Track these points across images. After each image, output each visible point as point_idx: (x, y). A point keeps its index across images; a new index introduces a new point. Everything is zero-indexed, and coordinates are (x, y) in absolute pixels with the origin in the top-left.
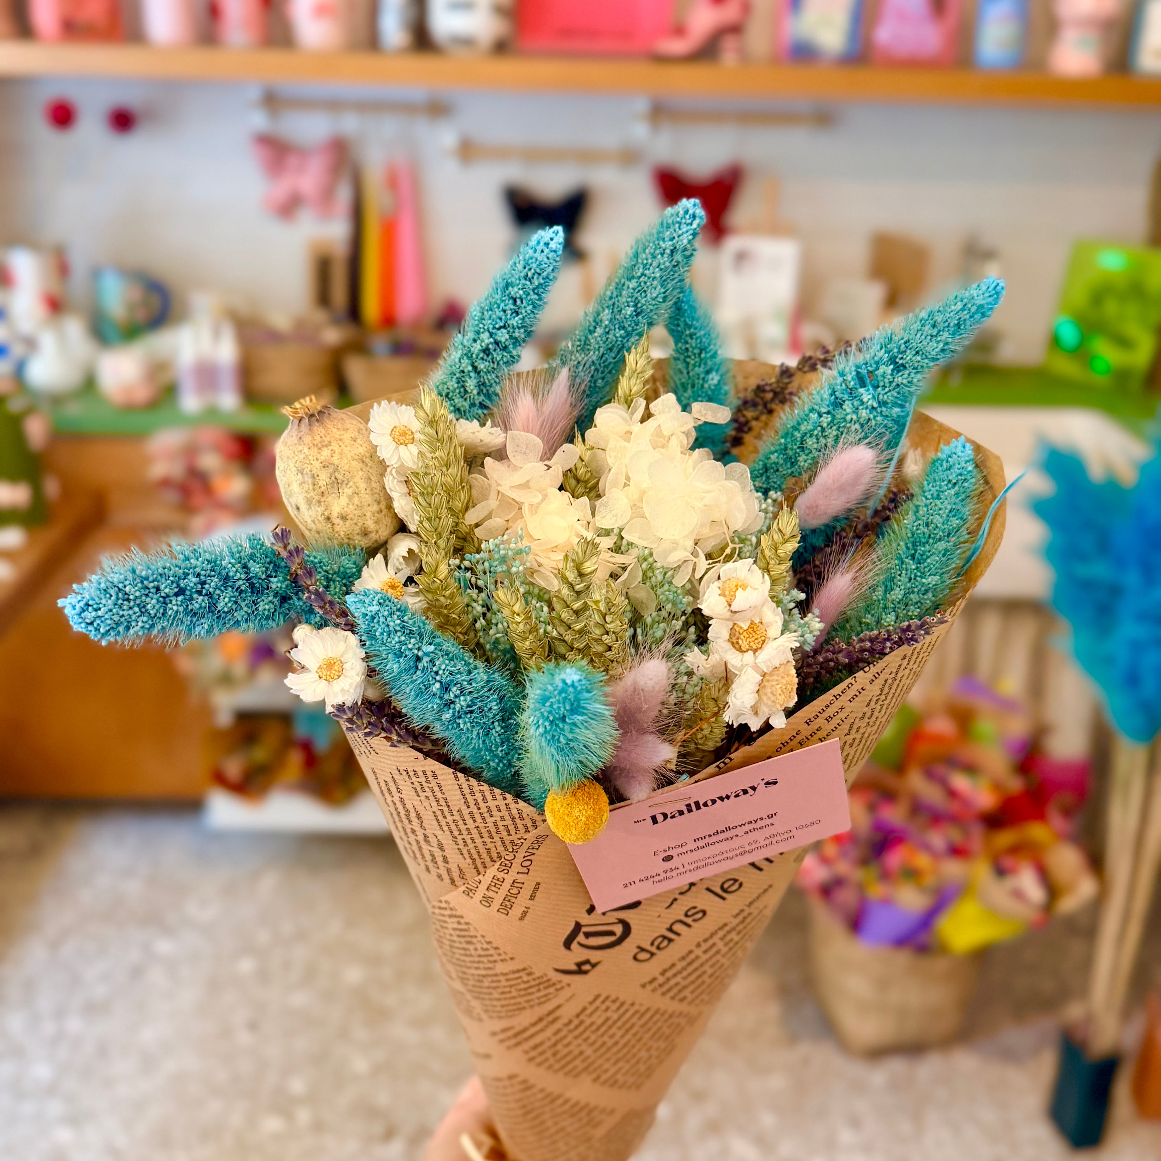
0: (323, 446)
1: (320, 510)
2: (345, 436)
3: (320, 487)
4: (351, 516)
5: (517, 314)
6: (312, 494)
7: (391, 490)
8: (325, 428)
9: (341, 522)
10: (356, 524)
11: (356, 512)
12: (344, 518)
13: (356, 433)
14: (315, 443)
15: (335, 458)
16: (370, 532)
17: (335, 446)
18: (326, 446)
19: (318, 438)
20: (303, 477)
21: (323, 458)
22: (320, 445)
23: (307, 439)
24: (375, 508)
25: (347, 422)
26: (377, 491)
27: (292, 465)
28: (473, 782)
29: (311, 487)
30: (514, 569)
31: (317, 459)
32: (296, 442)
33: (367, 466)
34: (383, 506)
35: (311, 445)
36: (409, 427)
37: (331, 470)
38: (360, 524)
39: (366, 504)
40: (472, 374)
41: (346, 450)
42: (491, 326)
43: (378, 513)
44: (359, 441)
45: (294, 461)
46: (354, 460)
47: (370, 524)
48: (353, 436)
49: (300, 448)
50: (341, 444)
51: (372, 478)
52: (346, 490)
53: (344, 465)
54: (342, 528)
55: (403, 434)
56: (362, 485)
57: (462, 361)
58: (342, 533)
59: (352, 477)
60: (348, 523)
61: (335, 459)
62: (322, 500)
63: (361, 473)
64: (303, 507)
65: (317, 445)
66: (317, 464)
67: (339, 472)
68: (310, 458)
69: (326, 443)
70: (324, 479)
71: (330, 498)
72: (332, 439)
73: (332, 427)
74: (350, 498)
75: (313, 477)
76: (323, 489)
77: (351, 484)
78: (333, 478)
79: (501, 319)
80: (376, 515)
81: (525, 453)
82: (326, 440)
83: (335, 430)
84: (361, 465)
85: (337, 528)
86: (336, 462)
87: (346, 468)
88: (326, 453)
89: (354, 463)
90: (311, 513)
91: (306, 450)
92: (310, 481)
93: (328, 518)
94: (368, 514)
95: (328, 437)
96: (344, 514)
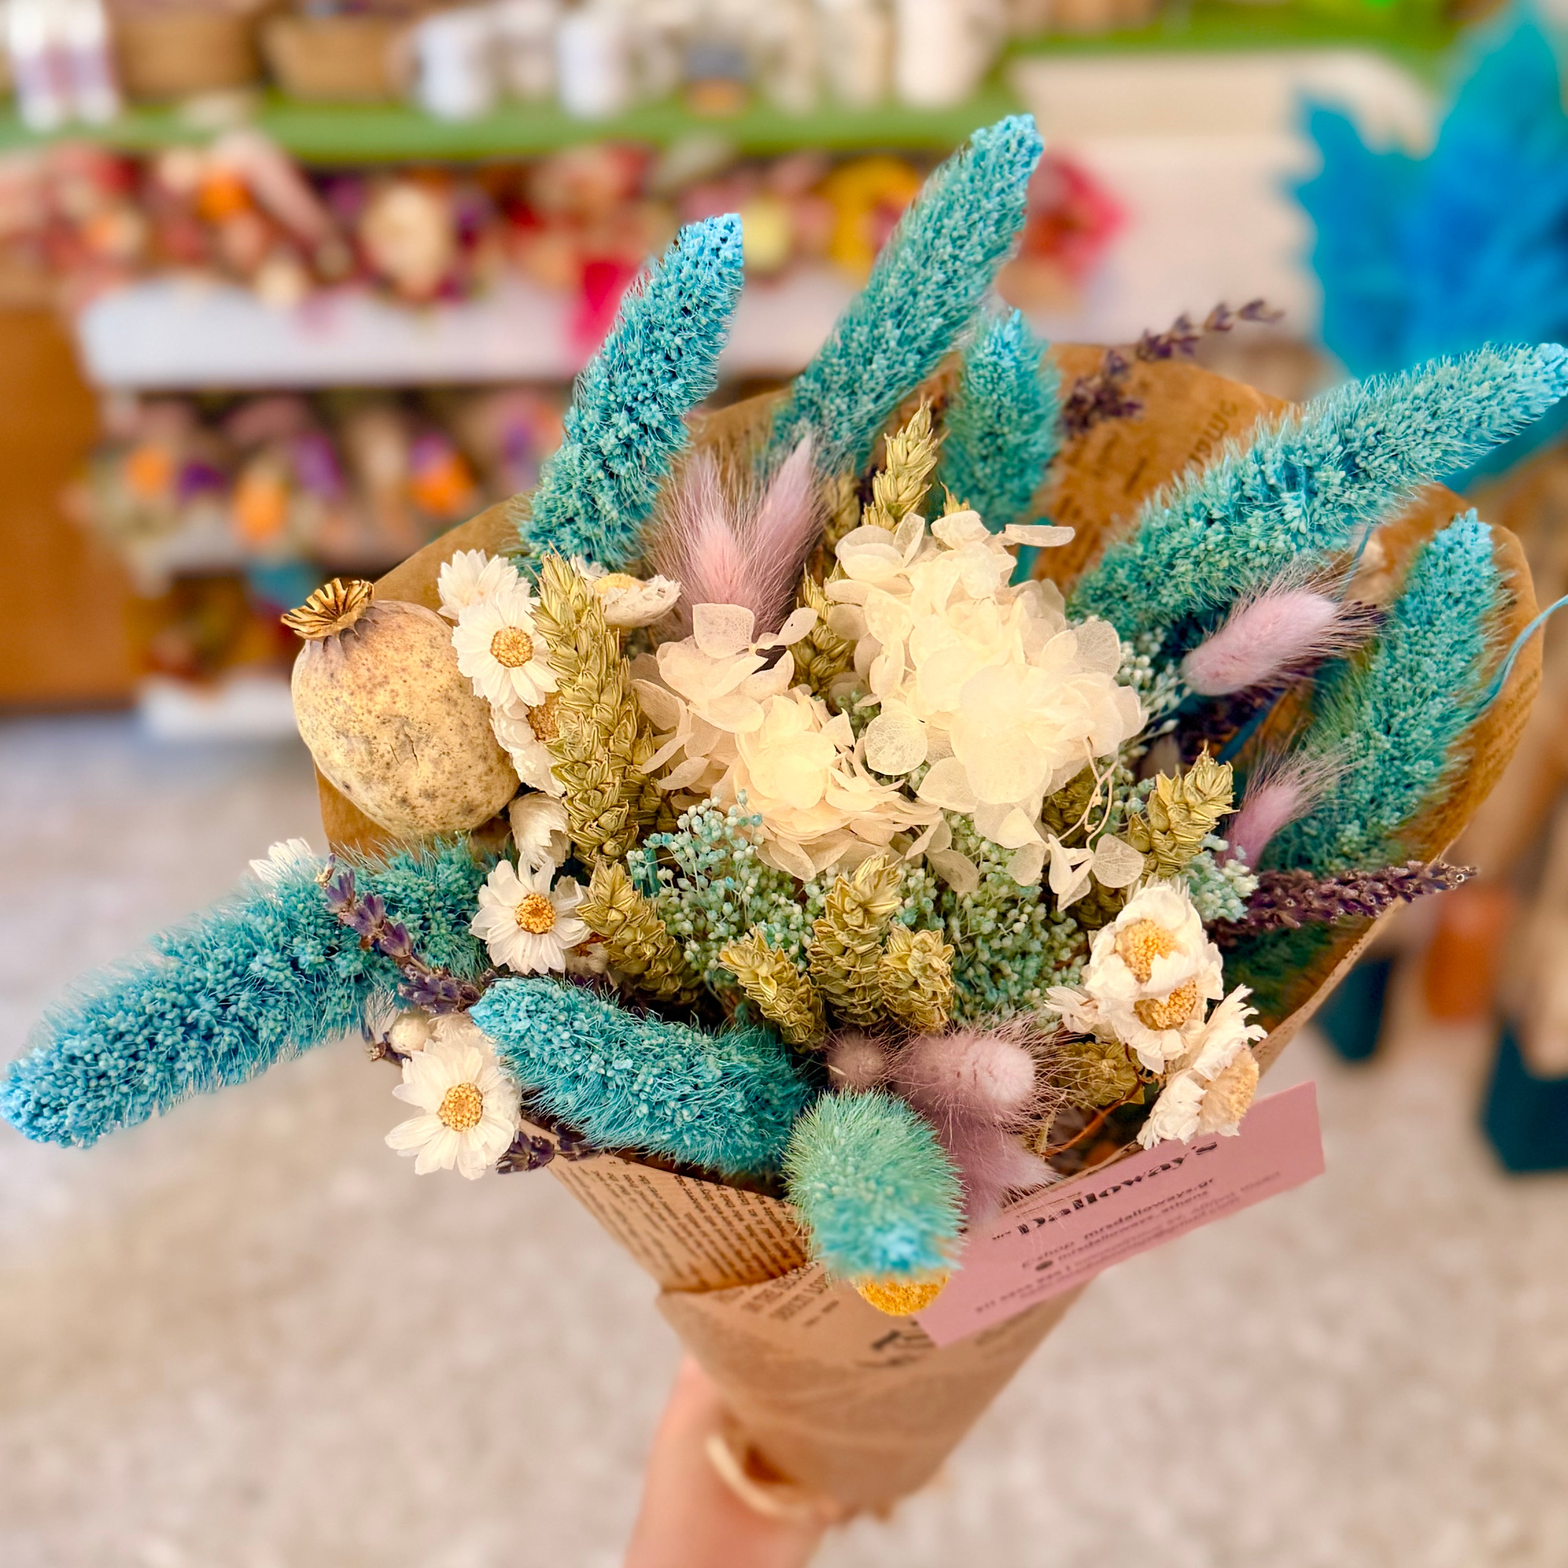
0: (374, 686)
1: (387, 790)
2: (410, 661)
3: (382, 756)
4: (444, 790)
5: (674, 376)
6: (370, 768)
7: (507, 742)
8: (372, 650)
9: (427, 803)
10: (453, 801)
11: (449, 784)
12: (431, 796)
13: (428, 650)
14: (359, 682)
15: (398, 705)
16: (478, 806)
17: (395, 683)
18: (381, 684)
19: (363, 671)
20: (350, 742)
21: (378, 708)
22: (369, 686)
23: (345, 676)
24: (481, 767)
25: (408, 630)
26: (480, 741)
27: (325, 723)
28: (709, 1186)
29: (366, 758)
30: (737, 855)
31: (370, 712)
32: (326, 682)
33: (456, 704)
34: (493, 761)
35: (353, 687)
36: (519, 627)
37: (398, 725)
38: (459, 800)
39: (465, 766)
40: (606, 483)
41: (417, 686)
42: (629, 398)
43: (486, 774)
44: (436, 664)
45: (328, 717)
46: (432, 701)
47: (475, 793)
48: (424, 658)
49: (336, 693)
50: (406, 677)
51: (467, 722)
52: (427, 751)
53: (418, 713)
54: (429, 811)
55: (514, 644)
56: (454, 740)
57: (586, 462)
58: (431, 819)
59: (435, 730)
60: (438, 802)
61: (401, 707)
62: (390, 774)
63: (448, 720)
64: (357, 786)
65: (365, 687)
66: (372, 720)
67: (409, 725)
68: (358, 710)
69: (380, 679)
70: (385, 742)
71: (401, 770)
72: (389, 673)
73: (383, 647)
74: (436, 763)
75: (367, 741)
76: (388, 757)
77: (434, 740)
78: (402, 737)
79: (645, 385)
80: (485, 778)
81: (725, 632)
82: (379, 673)
83: (390, 653)
84: (445, 707)
85: (421, 812)
86: (403, 712)
87: (421, 717)
88: (382, 697)
89: (436, 707)
90: (371, 794)
91: (346, 697)
92: (363, 747)
93: (404, 801)
94: (471, 781)
95: (382, 668)
96: (430, 791)
